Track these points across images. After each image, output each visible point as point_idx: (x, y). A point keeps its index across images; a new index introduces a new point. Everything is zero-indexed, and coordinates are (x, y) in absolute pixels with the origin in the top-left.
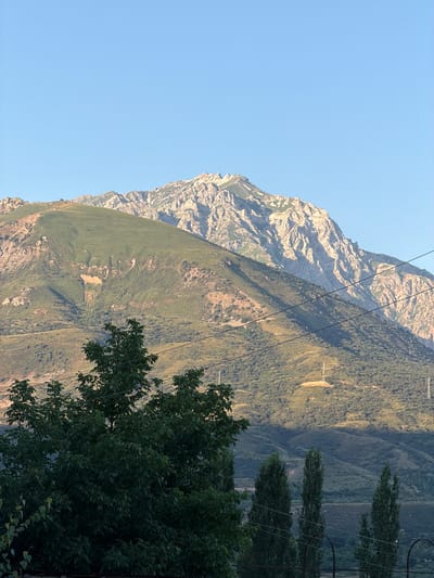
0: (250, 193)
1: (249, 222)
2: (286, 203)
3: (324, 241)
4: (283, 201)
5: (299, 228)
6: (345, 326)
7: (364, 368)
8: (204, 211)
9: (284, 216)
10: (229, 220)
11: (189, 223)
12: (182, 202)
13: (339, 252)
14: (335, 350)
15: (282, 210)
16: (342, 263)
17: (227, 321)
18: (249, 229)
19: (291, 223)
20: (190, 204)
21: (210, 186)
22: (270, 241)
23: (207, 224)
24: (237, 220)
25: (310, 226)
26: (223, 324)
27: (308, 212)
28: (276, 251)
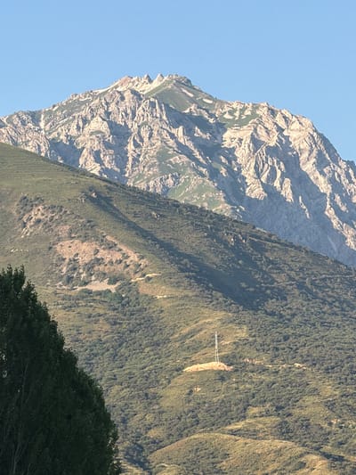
0: (193, 101)
1: (190, 145)
2: (248, 113)
3: (308, 167)
4: (242, 111)
5: (269, 148)
6: (281, 280)
7: (286, 338)
8: (120, 134)
9: (245, 133)
10: (159, 143)
11: (98, 153)
12: (85, 121)
13: (332, 181)
14: (247, 315)
15: (241, 123)
16: (338, 198)
17: (86, 284)
18: (190, 155)
19: (256, 142)
20: (97, 124)
21: (128, 95)
22: (223, 171)
23: (126, 153)
24: (171, 142)
25: (285, 144)
26: (79, 289)
27: (282, 123)
28: (233, 186)
